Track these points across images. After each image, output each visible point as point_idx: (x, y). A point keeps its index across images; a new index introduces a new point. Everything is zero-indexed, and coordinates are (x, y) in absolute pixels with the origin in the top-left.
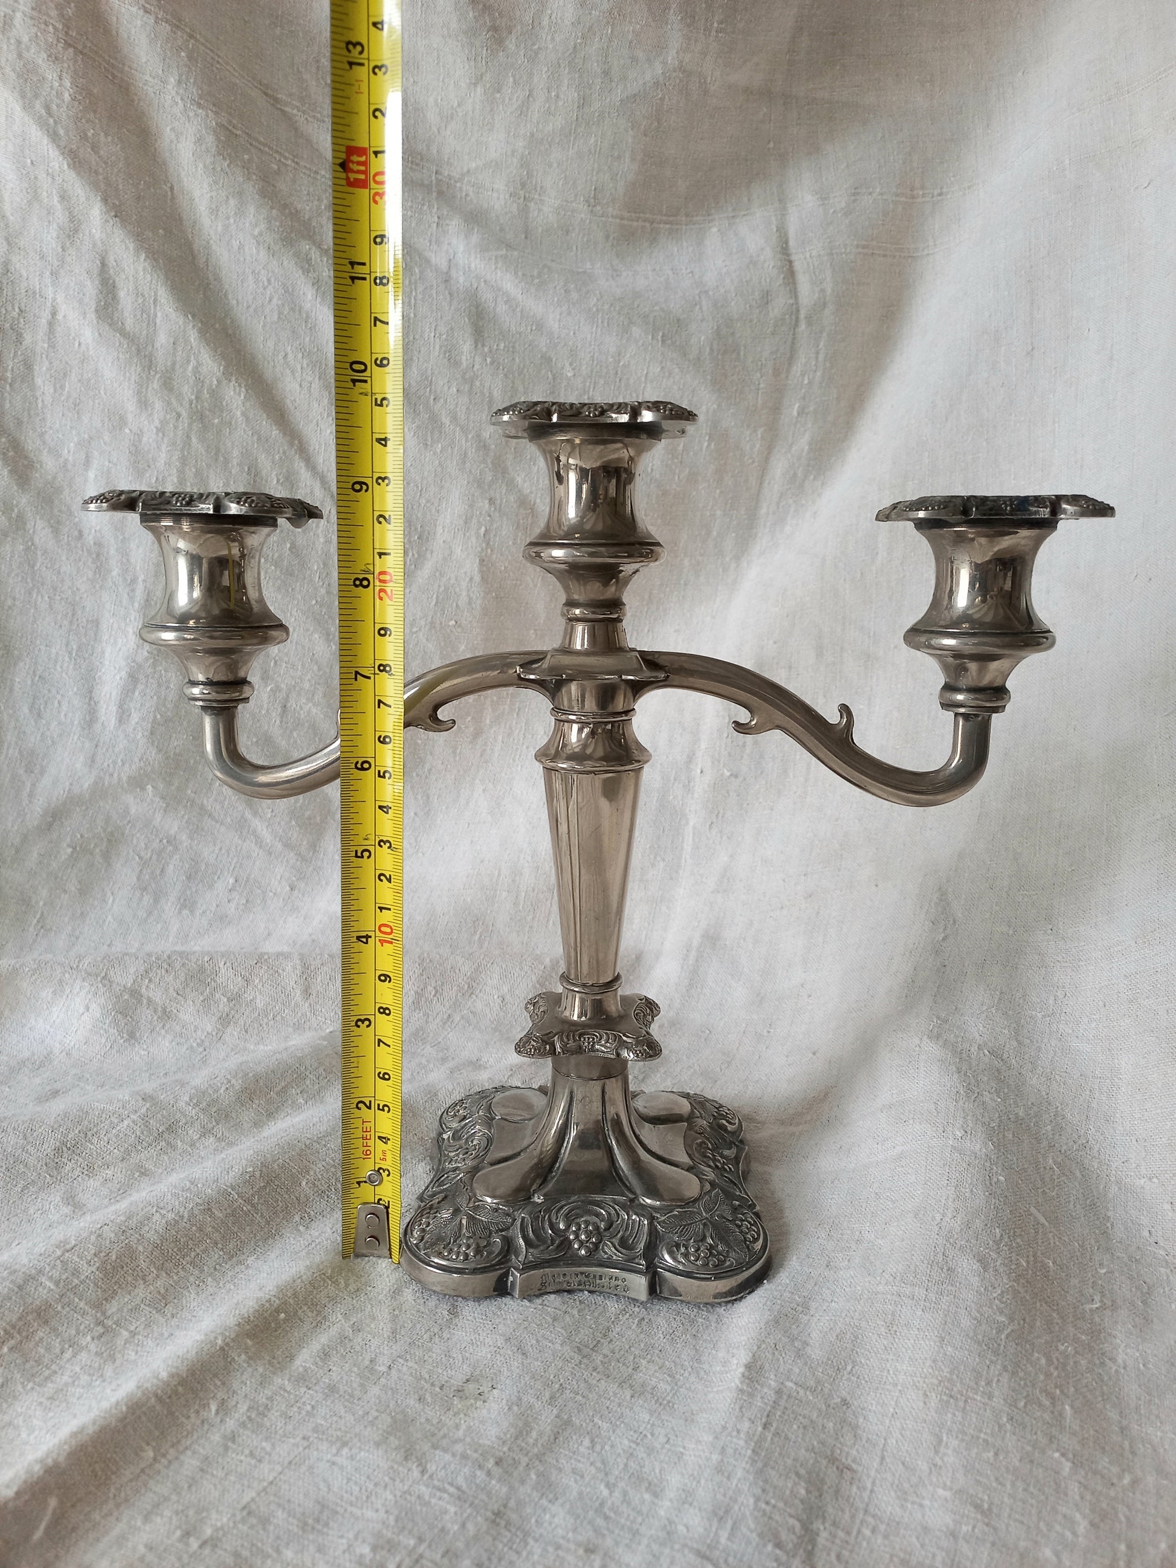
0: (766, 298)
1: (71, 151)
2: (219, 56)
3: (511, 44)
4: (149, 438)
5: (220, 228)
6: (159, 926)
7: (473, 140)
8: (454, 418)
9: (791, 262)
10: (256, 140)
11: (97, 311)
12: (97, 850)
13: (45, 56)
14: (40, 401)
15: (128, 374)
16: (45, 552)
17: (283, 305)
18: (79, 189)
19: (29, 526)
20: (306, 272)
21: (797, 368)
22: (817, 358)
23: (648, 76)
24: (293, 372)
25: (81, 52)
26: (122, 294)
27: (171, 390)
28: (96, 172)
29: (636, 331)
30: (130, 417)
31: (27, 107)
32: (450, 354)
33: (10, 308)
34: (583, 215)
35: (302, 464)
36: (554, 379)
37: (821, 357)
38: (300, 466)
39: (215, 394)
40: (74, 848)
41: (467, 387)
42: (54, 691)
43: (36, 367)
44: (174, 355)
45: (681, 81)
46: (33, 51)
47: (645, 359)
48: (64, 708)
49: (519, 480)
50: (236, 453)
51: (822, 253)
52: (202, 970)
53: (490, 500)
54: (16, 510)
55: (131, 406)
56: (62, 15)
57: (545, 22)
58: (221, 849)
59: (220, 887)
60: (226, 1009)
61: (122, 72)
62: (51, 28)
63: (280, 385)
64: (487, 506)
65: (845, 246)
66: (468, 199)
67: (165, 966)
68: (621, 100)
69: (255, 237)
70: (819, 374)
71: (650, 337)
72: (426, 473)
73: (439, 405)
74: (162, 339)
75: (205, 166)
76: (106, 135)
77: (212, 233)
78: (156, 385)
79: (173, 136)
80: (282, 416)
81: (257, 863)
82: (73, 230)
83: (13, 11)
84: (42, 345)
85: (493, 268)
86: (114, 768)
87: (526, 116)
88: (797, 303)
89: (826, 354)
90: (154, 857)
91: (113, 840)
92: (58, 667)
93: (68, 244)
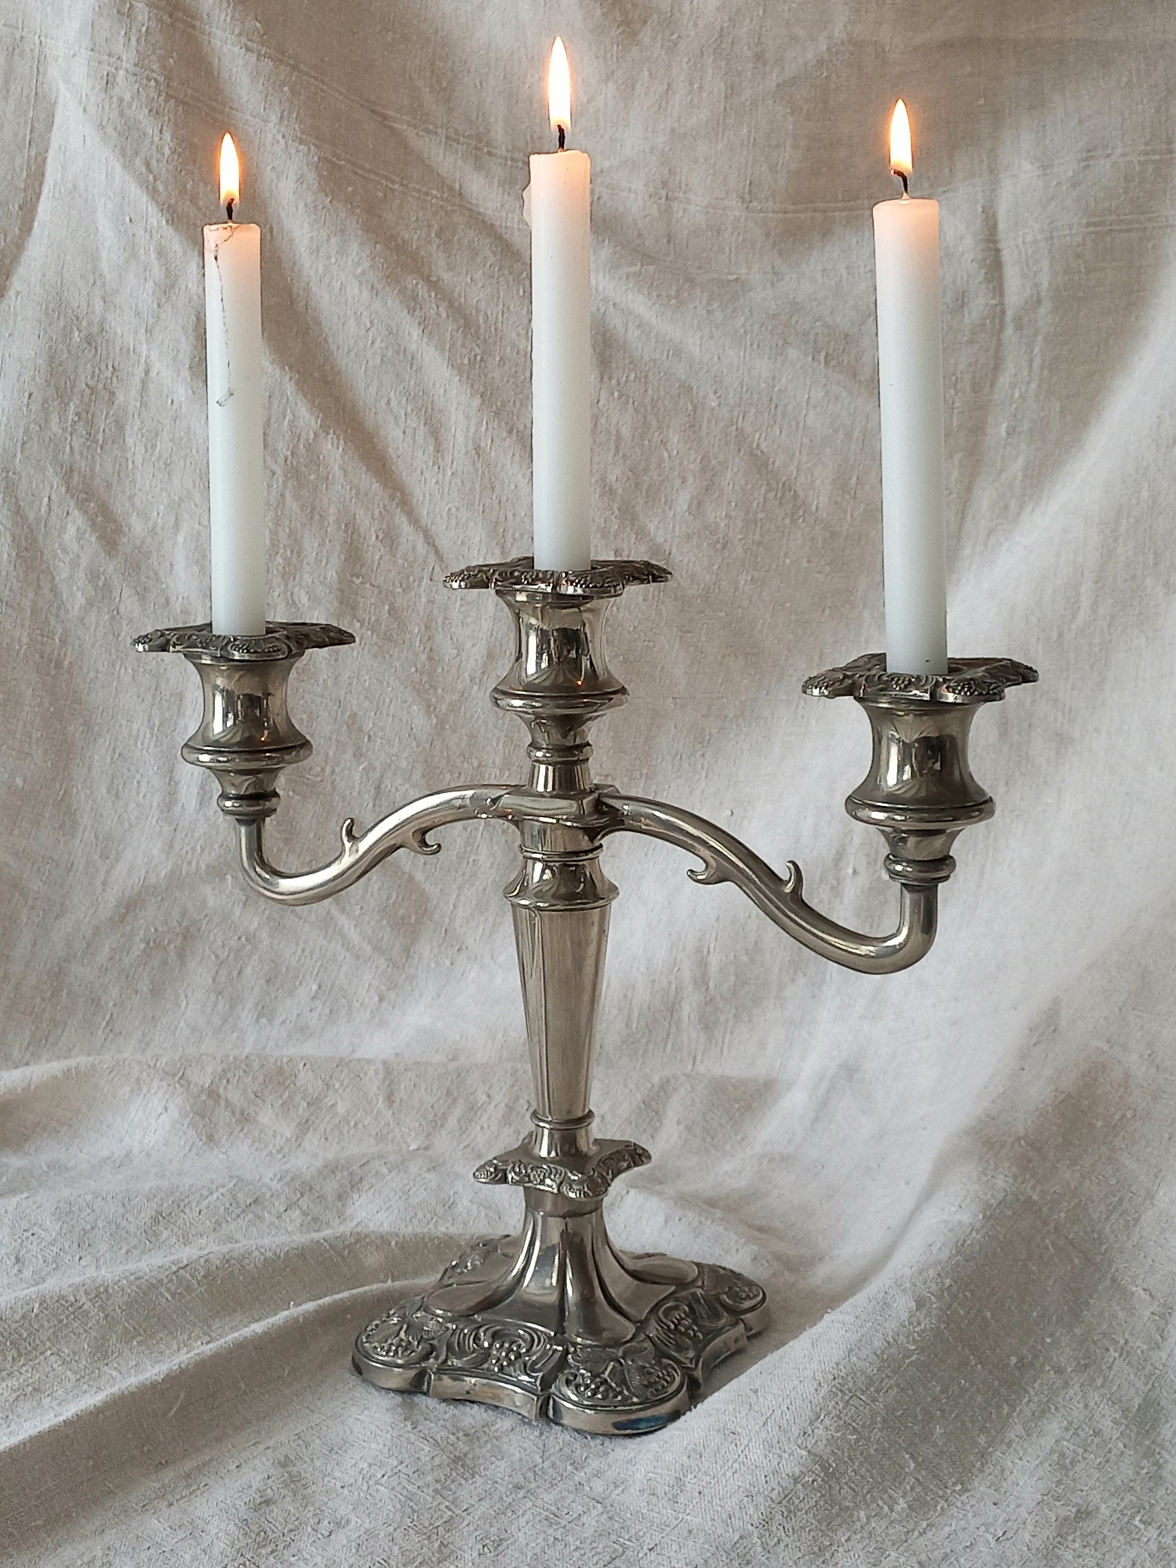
0: (961, 301)
1: (169, 206)
2: (323, 82)
3: (646, 36)
5: (321, 269)
7: (606, 138)
9: (998, 251)
10: (363, 168)
11: (190, 368)
12: (172, 946)
13: (147, 111)
14: (130, 462)
16: (131, 621)
17: (387, 348)
19: (116, 594)
20: (411, 311)
21: (1004, 380)
22: (1031, 366)
23: (810, 55)
24: (396, 419)
25: (182, 102)
29: (793, 353)
31: (128, 164)
33: (103, 367)
34: (737, 213)
35: (404, 519)
36: (695, 409)
37: (1036, 364)
38: (401, 520)
39: (312, 449)
40: (148, 943)
42: (133, 769)
43: (128, 427)
44: (270, 409)
45: (852, 54)
46: (134, 108)
47: (805, 384)
48: (143, 789)
49: (652, 527)
50: (332, 510)
51: (1039, 237)
52: (280, 1071)
54: (103, 578)
56: (164, 67)
57: (686, 8)
58: (303, 951)
59: (303, 994)
60: (306, 1114)
61: (222, 113)
62: (153, 83)
63: (382, 433)
65: (1071, 225)
66: (601, 202)
67: (244, 1067)
68: (778, 86)
69: (356, 277)
70: (1033, 385)
71: (810, 358)
75: (306, 205)
77: (312, 274)
79: (274, 176)
80: (384, 465)
81: (344, 968)
82: (169, 285)
83: (116, 69)
84: (134, 404)
85: (624, 288)
86: (193, 855)
87: (666, 110)
88: (1002, 303)
89: (1043, 361)
90: (232, 957)
91: (189, 936)
92: (139, 744)
93: (163, 301)
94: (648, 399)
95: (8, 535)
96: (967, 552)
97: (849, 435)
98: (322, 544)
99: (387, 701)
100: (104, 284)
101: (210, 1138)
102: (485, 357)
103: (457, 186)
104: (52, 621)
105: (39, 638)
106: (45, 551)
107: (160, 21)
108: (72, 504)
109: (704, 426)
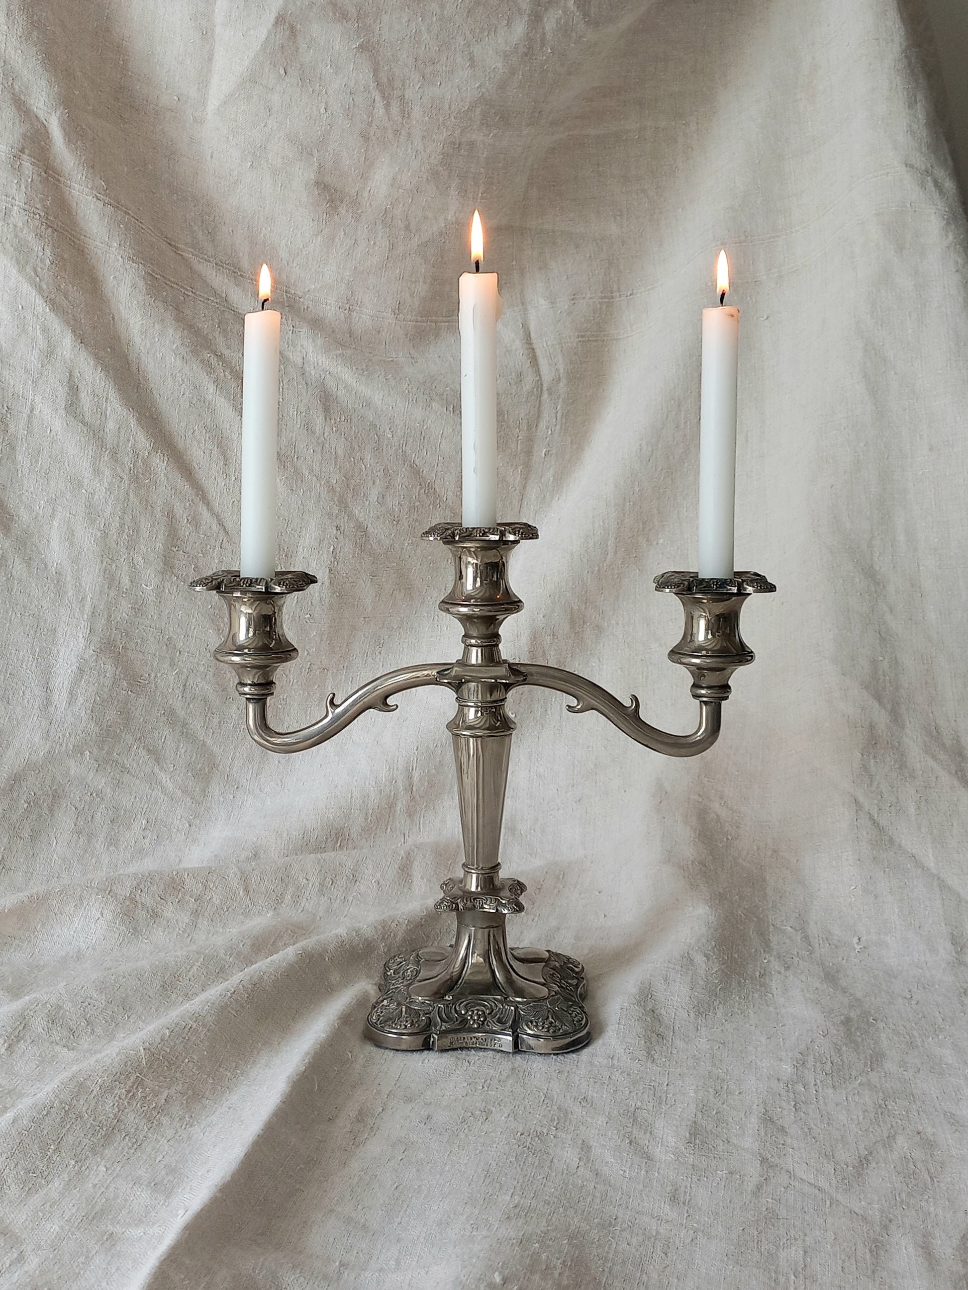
0: (520, 377)
1: (51, 299)
2: (143, 224)
3: (342, 210)
4: (100, 495)
5: (148, 345)
6: (94, 860)
7: (313, 270)
8: (311, 471)
9: (533, 349)
10: (169, 280)
11: (65, 408)
12: (45, 804)
13: (33, 235)
14: (20, 472)
15: (86, 451)
16: (20, 581)
17: (193, 397)
18: (56, 324)
20: (208, 374)
21: (543, 425)
22: (556, 416)
23: (435, 229)
24: (199, 444)
25: (56, 230)
26: (83, 395)
27: (116, 461)
28: (67, 312)
30: (86, 481)
31: (21, 270)
32: (308, 427)
34: (390, 321)
35: (205, 508)
36: (379, 439)
37: (559, 415)
38: (203, 509)
39: (147, 463)
40: (29, 804)
41: (320, 448)
42: (20, 683)
43: (18, 448)
44: (119, 436)
45: (457, 230)
46: (25, 232)
47: (442, 423)
48: (27, 696)
49: (357, 511)
50: (159, 503)
51: (555, 343)
53: (337, 527)
55: (87, 474)
56: (43, 206)
57: (366, 194)
58: (135, 798)
59: (136, 828)
60: (195, 906)
61: (79, 239)
62: (37, 216)
63: (189, 453)
64: (335, 531)
65: (570, 336)
66: (309, 310)
67: (149, 880)
68: (418, 246)
69: (173, 351)
70: (558, 427)
72: (292, 510)
73: (300, 462)
74: (111, 425)
75: (138, 303)
76: (73, 286)
77: (142, 348)
78: (106, 459)
79: (115, 283)
80: (191, 474)
81: (163, 807)
82: (49, 354)
83: (12, 205)
84: (23, 432)
85: (335, 364)
86: (63, 739)
87: (352, 256)
88: (541, 379)
89: (563, 413)
90: (87, 807)
91: (57, 796)
92: (24, 666)
93: (46, 362)
94: (352, 433)
98: (153, 526)
99: (193, 627)
101: (135, 929)
103: (224, 295)
107: (40, 175)
109: (384, 450)
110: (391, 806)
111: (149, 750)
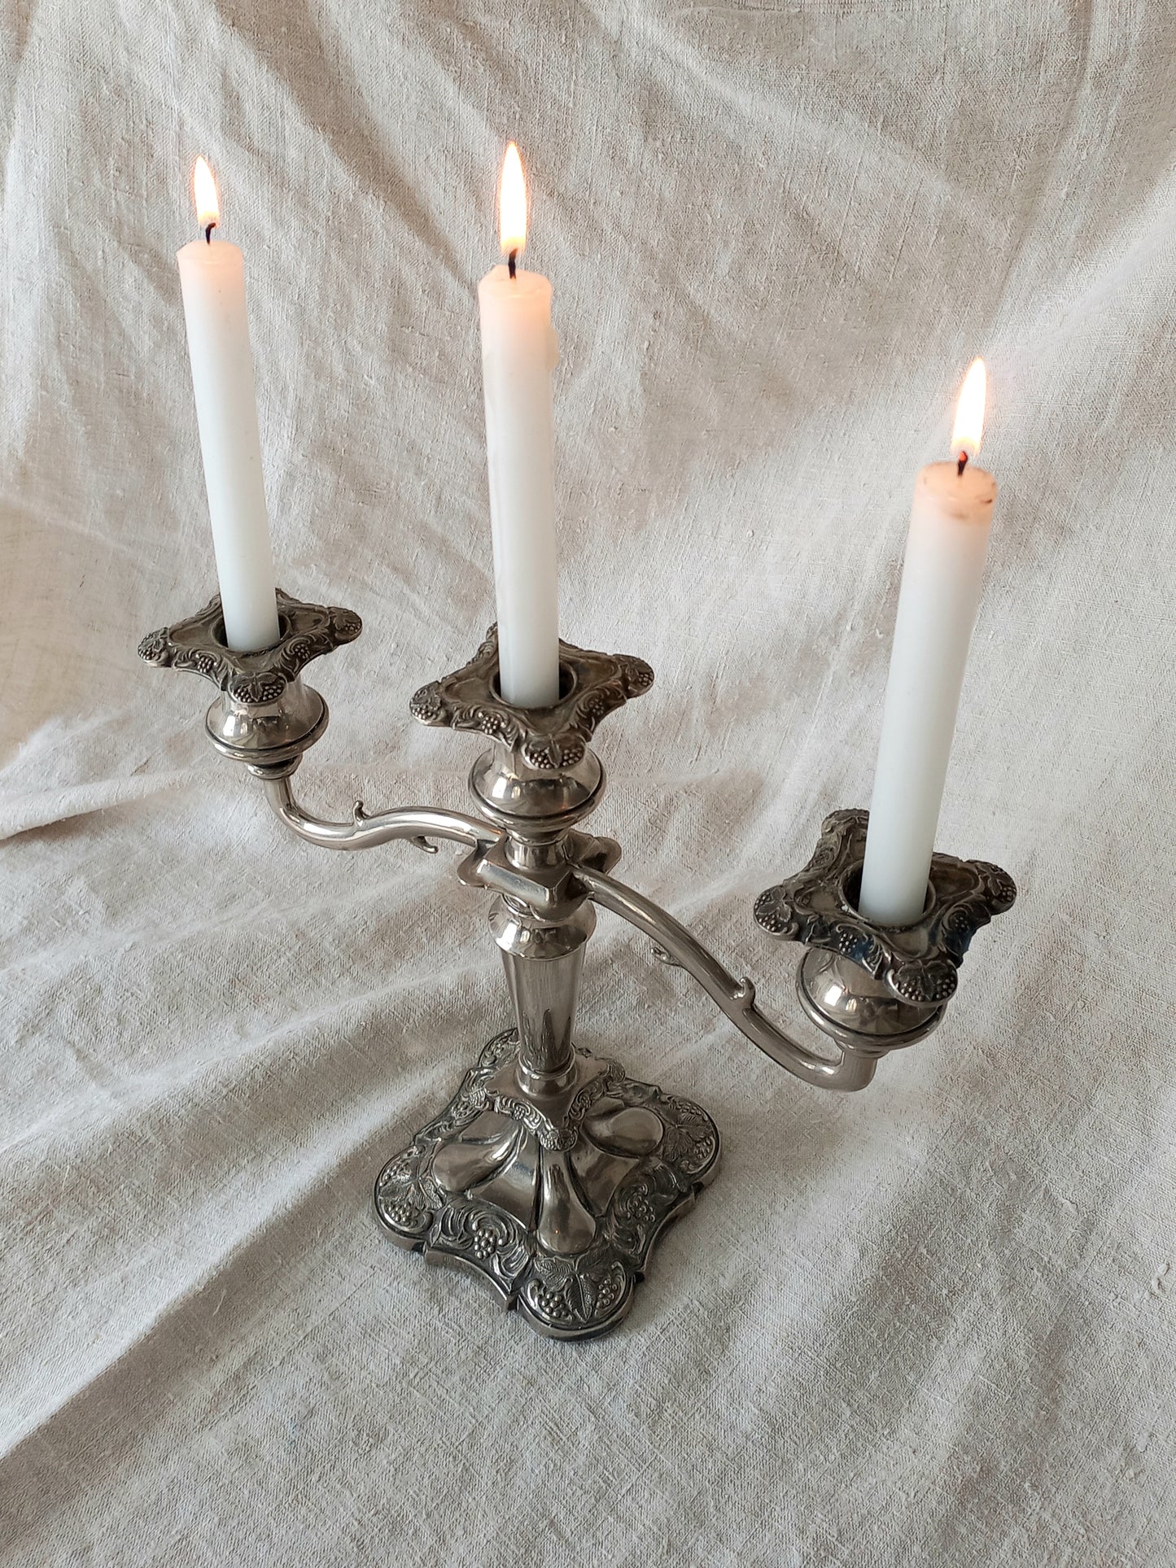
0: (1040, 54)
4: (288, 255)
5: (349, 15)
8: (617, 225)
11: (223, 127)
14: (177, 214)
15: (260, 193)
17: (422, 103)
20: (446, 65)
21: (1072, 142)
22: (1103, 128)
24: (436, 177)
26: (247, 106)
27: (306, 206)
29: (849, 117)
30: (267, 234)
32: (616, 155)
33: (137, 121)
35: (449, 274)
36: (742, 170)
37: (1110, 126)
38: (446, 276)
39: (352, 208)
43: (170, 181)
44: (307, 170)
47: (858, 148)
49: (692, 288)
50: (378, 266)
53: (656, 313)
54: (166, 324)
55: (267, 225)
63: (422, 191)
64: (651, 320)
67: (318, 781)
69: (388, 26)
70: (1104, 147)
71: (867, 124)
73: (600, 209)
74: (292, 153)
77: (340, 21)
78: (290, 203)
80: (427, 220)
81: (417, 632)
82: (190, 41)
84: (173, 158)
85: (673, 36)
86: (280, 549)
88: (1084, 58)
89: (1118, 122)
93: (187, 56)
94: (693, 162)
95: (69, 286)
96: (1007, 307)
97: (900, 197)
98: (370, 299)
99: (443, 432)
100: (125, 33)
102: (525, 114)
104: (125, 361)
105: (116, 377)
106: (108, 299)
108: (126, 256)
109: (750, 190)
110: (684, 714)
111: (395, 569)
